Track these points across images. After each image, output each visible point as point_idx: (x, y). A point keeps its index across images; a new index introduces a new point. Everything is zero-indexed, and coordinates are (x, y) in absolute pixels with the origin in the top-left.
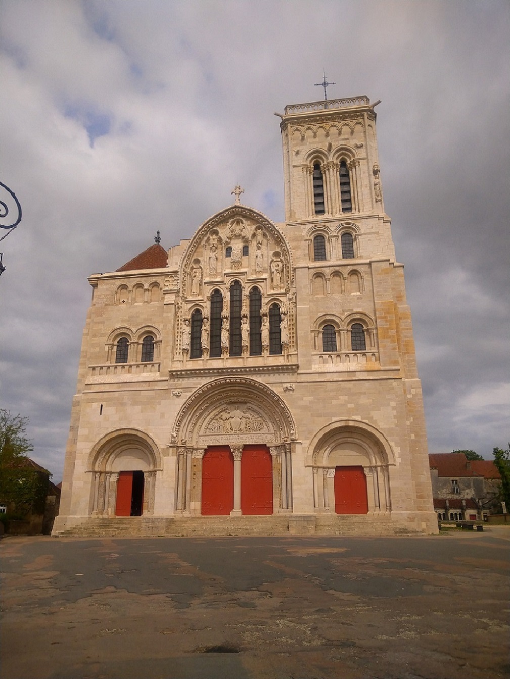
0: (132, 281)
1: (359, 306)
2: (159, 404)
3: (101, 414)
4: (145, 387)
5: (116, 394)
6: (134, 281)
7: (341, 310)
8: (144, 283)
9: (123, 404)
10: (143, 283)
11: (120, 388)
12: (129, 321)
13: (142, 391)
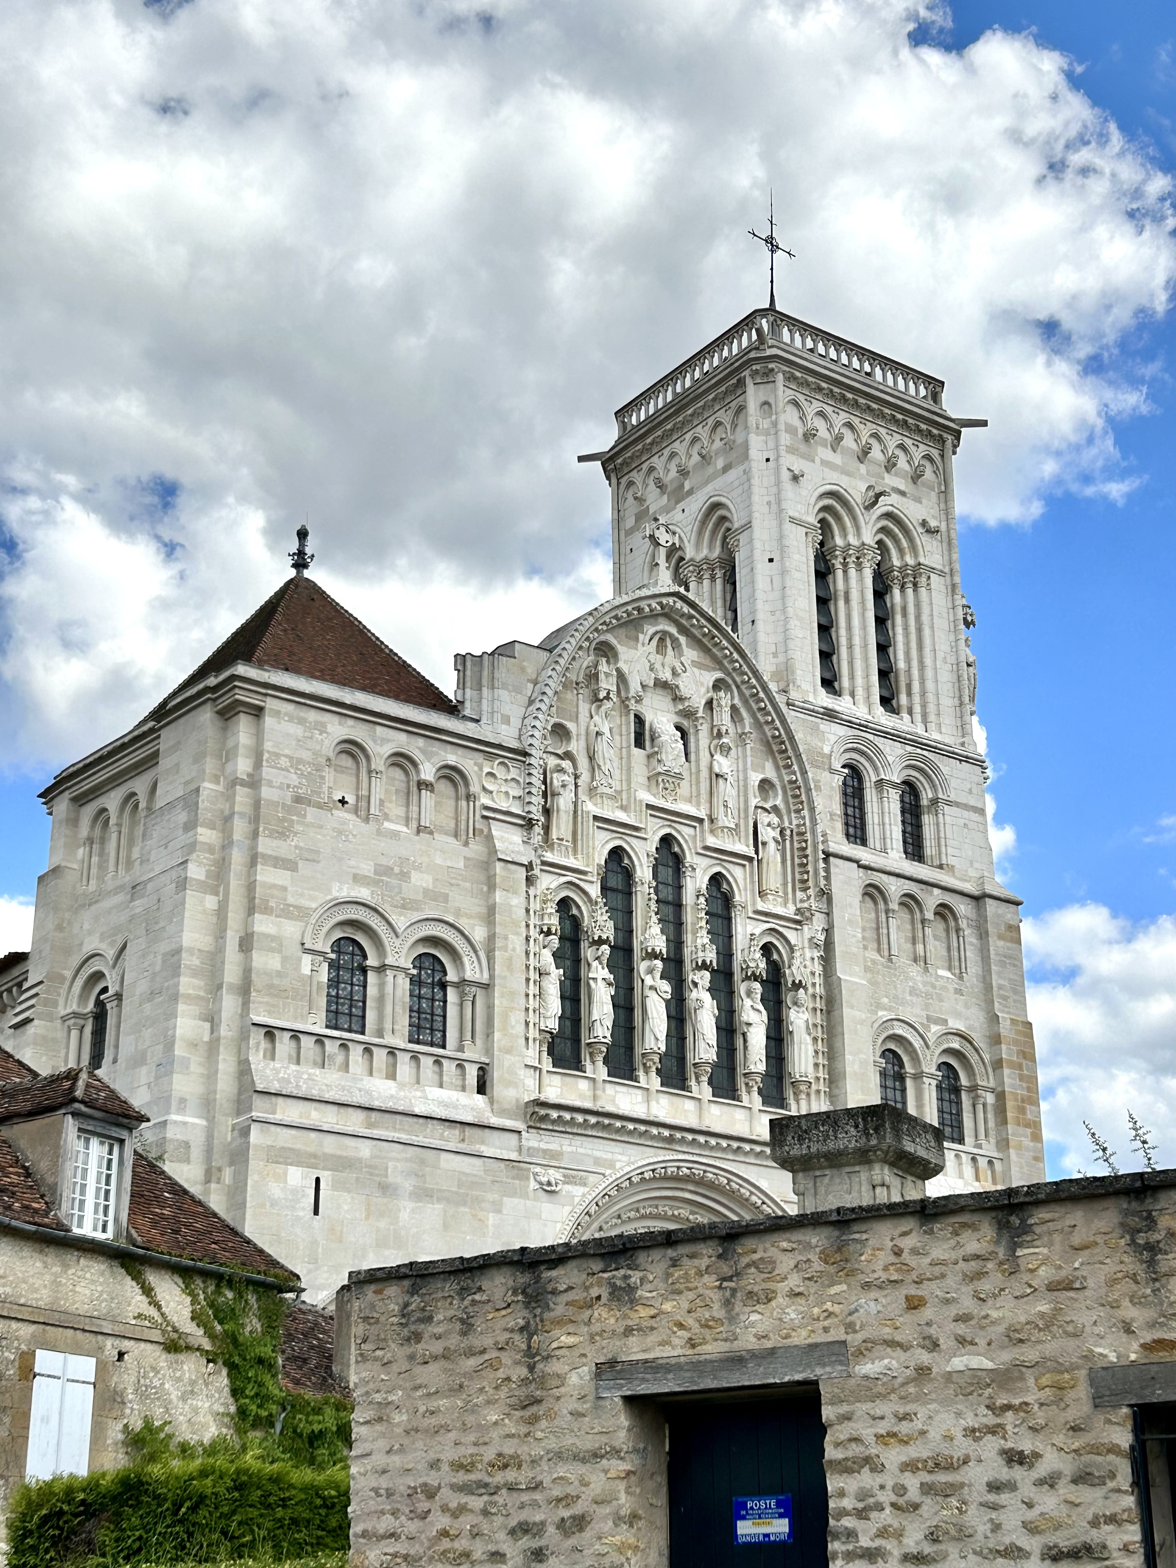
0: (385, 741)
1: (958, 1015)
2: (498, 1209)
3: (316, 1212)
4: (451, 1138)
5: (365, 1150)
6: (388, 741)
7: (924, 1013)
8: (422, 757)
9: (385, 1188)
10: (417, 756)
11: (370, 1126)
12: (376, 883)
13: (444, 1155)
